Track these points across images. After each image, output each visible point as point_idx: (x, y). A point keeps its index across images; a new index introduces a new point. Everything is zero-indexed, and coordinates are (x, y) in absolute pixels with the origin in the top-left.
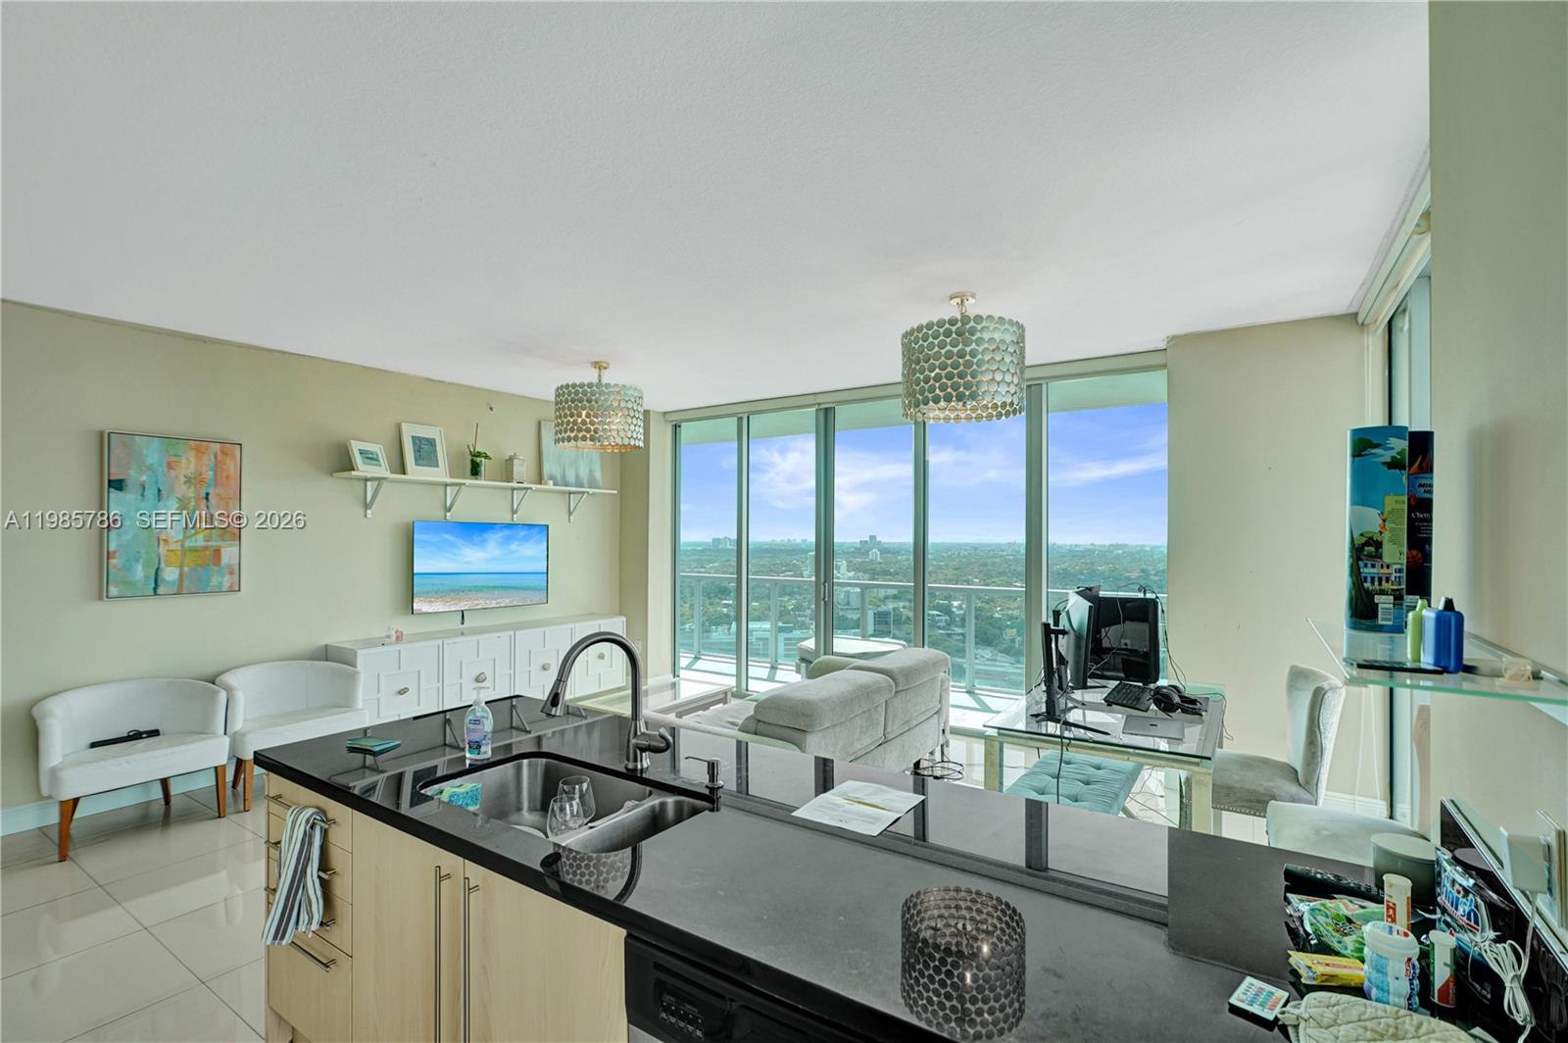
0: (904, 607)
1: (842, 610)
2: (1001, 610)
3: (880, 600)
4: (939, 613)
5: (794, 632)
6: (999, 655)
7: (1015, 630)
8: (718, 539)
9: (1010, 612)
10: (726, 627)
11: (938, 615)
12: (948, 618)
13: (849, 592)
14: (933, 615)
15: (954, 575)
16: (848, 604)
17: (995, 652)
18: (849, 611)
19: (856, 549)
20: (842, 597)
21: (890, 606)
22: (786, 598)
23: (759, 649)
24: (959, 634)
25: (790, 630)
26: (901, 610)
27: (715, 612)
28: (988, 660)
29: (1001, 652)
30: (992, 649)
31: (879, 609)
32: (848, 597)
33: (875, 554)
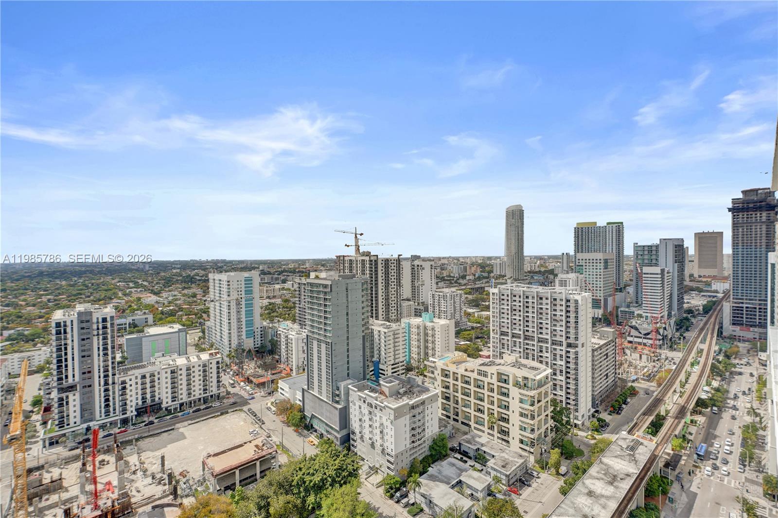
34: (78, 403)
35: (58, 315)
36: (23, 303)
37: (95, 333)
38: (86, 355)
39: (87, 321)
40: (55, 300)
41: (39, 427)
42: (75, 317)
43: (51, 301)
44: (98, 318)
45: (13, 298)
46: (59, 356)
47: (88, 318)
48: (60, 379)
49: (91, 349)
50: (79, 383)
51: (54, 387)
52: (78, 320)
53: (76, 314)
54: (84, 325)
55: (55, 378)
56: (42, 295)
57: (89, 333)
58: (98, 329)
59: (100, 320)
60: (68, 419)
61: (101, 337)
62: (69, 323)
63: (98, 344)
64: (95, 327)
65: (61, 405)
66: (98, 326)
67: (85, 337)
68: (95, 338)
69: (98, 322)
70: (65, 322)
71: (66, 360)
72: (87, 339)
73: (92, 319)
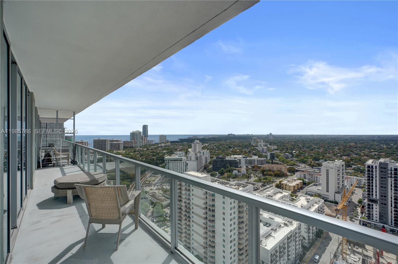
0: (279, 152)
1: (261, 153)
2: (308, 154)
3: (272, 150)
4: (289, 154)
5: (248, 158)
6: (307, 166)
7: (312, 159)
8: (229, 134)
9: (310, 154)
10: (230, 156)
11: (288, 155)
12: (291, 155)
13: (263, 148)
14: (287, 155)
15: (294, 144)
16: (263, 151)
17: (306, 165)
18: (263, 153)
19: (266, 136)
20: (261, 149)
21: (275, 152)
22: (246, 149)
23: (238, 162)
24: (295, 160)
25: (247, 157)
26: (278, 153)
27: (228, 152)
28: (303, 167)
29: (307, 165)
30: (305, 164)
31: (271, 153)
32: (263, 149)
33: (271, 138)
34: (378, 210)
35: (370, 162)
36: (363, 154)
37: (390, 175)
38: (383, 186)
39: (385, 168)
40: (378, 155)
41: (359, 214)
42: (378, 165)
43: (376, 155)
44: (391, 168)
45: (359, 151)
46: (369, 183)
47: (385, 167)
48: (369, 194)
49: (387, 184)
50: (379, 200)
51: (366, 197)
52: (379, 166)
53: (378, 163)
54: (383, 170)
55: (367, 193)
56: (373, 151)
57: (386, 175)
58: (391, 174)
59: (393, 169)
60: (373, 217)
61: (393, 179)
62: (374, 167)
63: (391, 183)
64: (389, 172)
65: (369, 208)
66: (391, 172)
67: (383, 176)
68: (389, 179)
69: (391, 170)
70: (372, 166)
71: (372, 186)
72: (384, 178)
73: (387, 167)
